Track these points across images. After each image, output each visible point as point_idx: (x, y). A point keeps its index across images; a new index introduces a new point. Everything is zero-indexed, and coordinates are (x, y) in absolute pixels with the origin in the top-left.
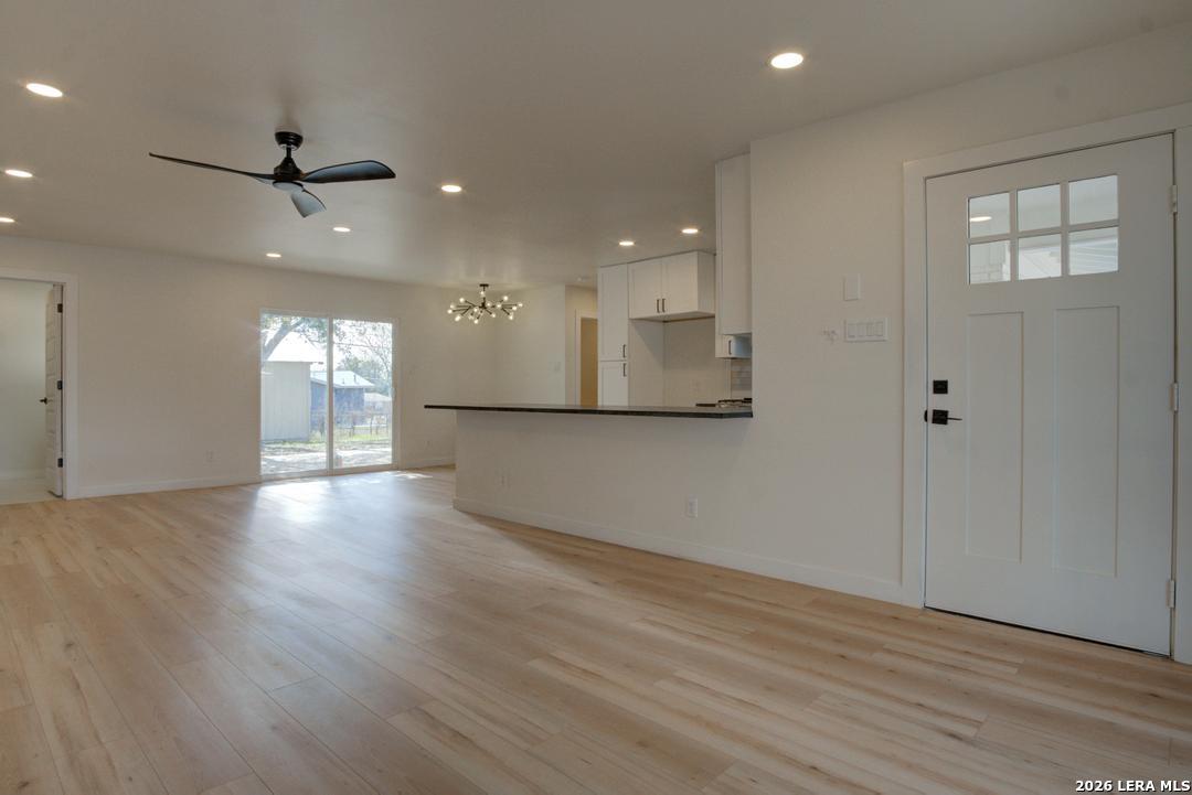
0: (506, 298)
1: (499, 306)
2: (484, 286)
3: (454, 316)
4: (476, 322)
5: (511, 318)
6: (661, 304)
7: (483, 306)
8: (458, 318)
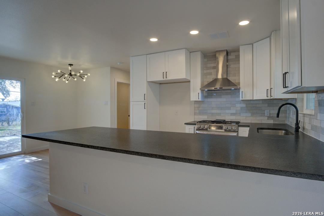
0: (82, 72)
1: (78, 74)
2: (71, 65)
3: (55, 79)
4: (67, 82)
5: (84, 80)
6: (165, 74)
7: (71, 75)
8: (57, 80)
